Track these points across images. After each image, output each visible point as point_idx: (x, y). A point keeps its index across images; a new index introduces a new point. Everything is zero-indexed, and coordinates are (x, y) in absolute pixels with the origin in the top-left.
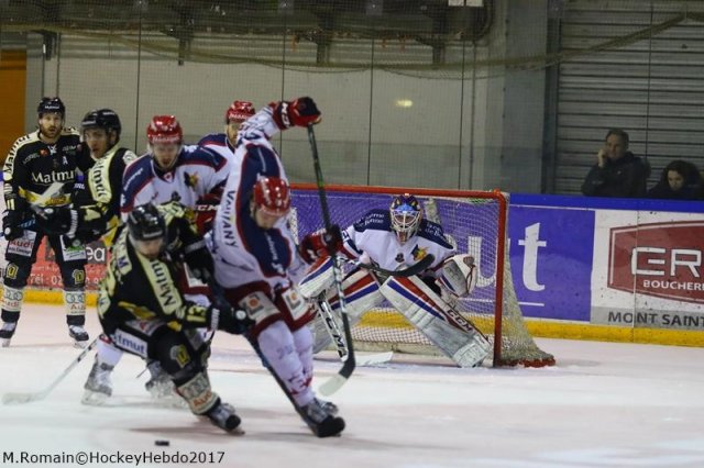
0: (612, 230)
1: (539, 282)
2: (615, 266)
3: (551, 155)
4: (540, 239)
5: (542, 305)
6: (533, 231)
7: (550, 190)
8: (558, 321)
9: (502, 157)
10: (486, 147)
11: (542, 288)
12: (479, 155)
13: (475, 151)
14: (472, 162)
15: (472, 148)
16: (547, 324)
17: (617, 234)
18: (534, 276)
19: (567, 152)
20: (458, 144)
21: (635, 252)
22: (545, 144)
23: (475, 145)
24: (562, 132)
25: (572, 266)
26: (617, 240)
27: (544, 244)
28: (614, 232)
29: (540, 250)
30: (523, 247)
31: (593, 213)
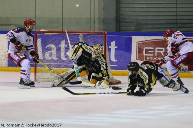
0: (137, 42)
1: (116, 59)
2: (138, 53)
3: (119, 20)
4: (116, 45)
5: (117, 66)
6: (113, 43)
7: (119, 31)
8: (121, 71)
9: (103, 21)
10: (98, 18)
11: (116, 60)
12: (97, 21)
13: (95, 20)
14: (94, 23)
15: (94, 19)
16: (118, 72)
17: (139, 44)
18: (114, 57)
19: (123, 19)
20: (90, 18)
21: (144, 49)
22: (117, 17)
23: (95, 17)
24: (121, 13)
25: (125, 54)
26: (139, 45)
27: (116, 47)
28: (138, 43)
29: (116, 49)
30: (110, 48)
31: (131, 37)
